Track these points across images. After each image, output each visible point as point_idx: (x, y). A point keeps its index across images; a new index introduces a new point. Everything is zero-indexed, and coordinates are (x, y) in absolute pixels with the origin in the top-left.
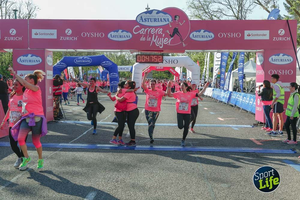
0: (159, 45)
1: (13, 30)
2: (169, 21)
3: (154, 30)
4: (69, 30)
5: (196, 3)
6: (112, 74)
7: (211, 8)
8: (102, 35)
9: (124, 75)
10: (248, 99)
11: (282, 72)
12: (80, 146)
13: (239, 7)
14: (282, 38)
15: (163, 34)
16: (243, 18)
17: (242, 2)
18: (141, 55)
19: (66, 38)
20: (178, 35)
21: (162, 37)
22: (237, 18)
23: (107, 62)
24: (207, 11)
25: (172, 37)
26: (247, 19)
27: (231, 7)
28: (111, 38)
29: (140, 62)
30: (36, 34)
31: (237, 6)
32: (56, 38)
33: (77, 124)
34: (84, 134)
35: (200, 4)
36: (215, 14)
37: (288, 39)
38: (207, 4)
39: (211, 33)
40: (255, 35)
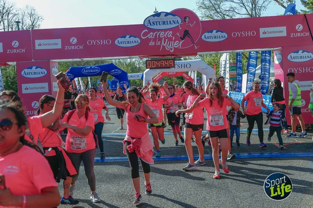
0: (168, 49)
1: (16, 42)
2: (178, 23)
3: (163, 33)
4: (74, 39)
5: (207, 3)
6: (122, 82)
7: (222, 7)
8: (108, 42)
9: (135, 83)
10: (267, 101)
11: (302, 70)
13: (252, 5)
14: (301, 34)
15: (173, 37)
16: (257, 16)
18: (151, 61)
19: (72, 47)
20: (189, 37)
21: (172, 41)
22: (251, 16)
23: (116, 70)
25: (182, 40)
26: (261, 16)
27: (244, 5)
28: (118, 45)
29: (150, 68)
30: (40, 45)
31: (250, 4)
32: (60, 47)
35: (211, 4)
36: (227, 14)
37: (307, 35)
38: (219, 3)
39: (224, 33)
40: (270, 32)
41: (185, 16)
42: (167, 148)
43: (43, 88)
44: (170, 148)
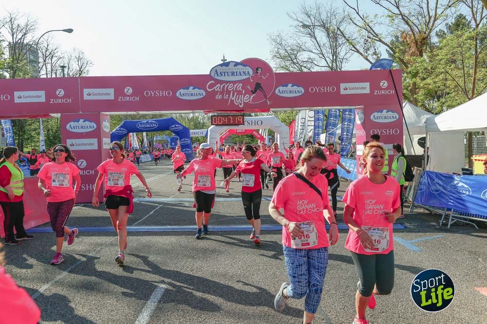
0: (237, 104)
1: (61, 91)
2: (249, 75)
3: (232, 85)
4: (129, 89)
5: (282, 52)
6: (183, 140)
7: (300, 58)
8: (169, 93)
11: (386, 131)
12: (145, 229)
13: (333, 56)
14: (385, 92)
15: (242, 90)
16: (338, 69)
17: (336, 51)
18: (217, 116)
19: (126, 98)
20: (261, 91)
21: (242, 94)
22: (332, 69)
23: (177, 125)
24: (295, 61)
25: (254, 93)
26: (343, 70)
27: (323, 56)
28: (180, 97)
29: (216, 125)
30: (89, 94)
31: (331, 55)
32: (113, 98)
33: (142, 202)
34: (151, 213)
35: (287, 54)
36: (305, 65)
37: (392, 93)
38: (295, 52)
39: (300, 88)
40: (353, 89)
41: (256, 67)
42: (233, 216)
43: (91, 144)
44: (237, 216)
